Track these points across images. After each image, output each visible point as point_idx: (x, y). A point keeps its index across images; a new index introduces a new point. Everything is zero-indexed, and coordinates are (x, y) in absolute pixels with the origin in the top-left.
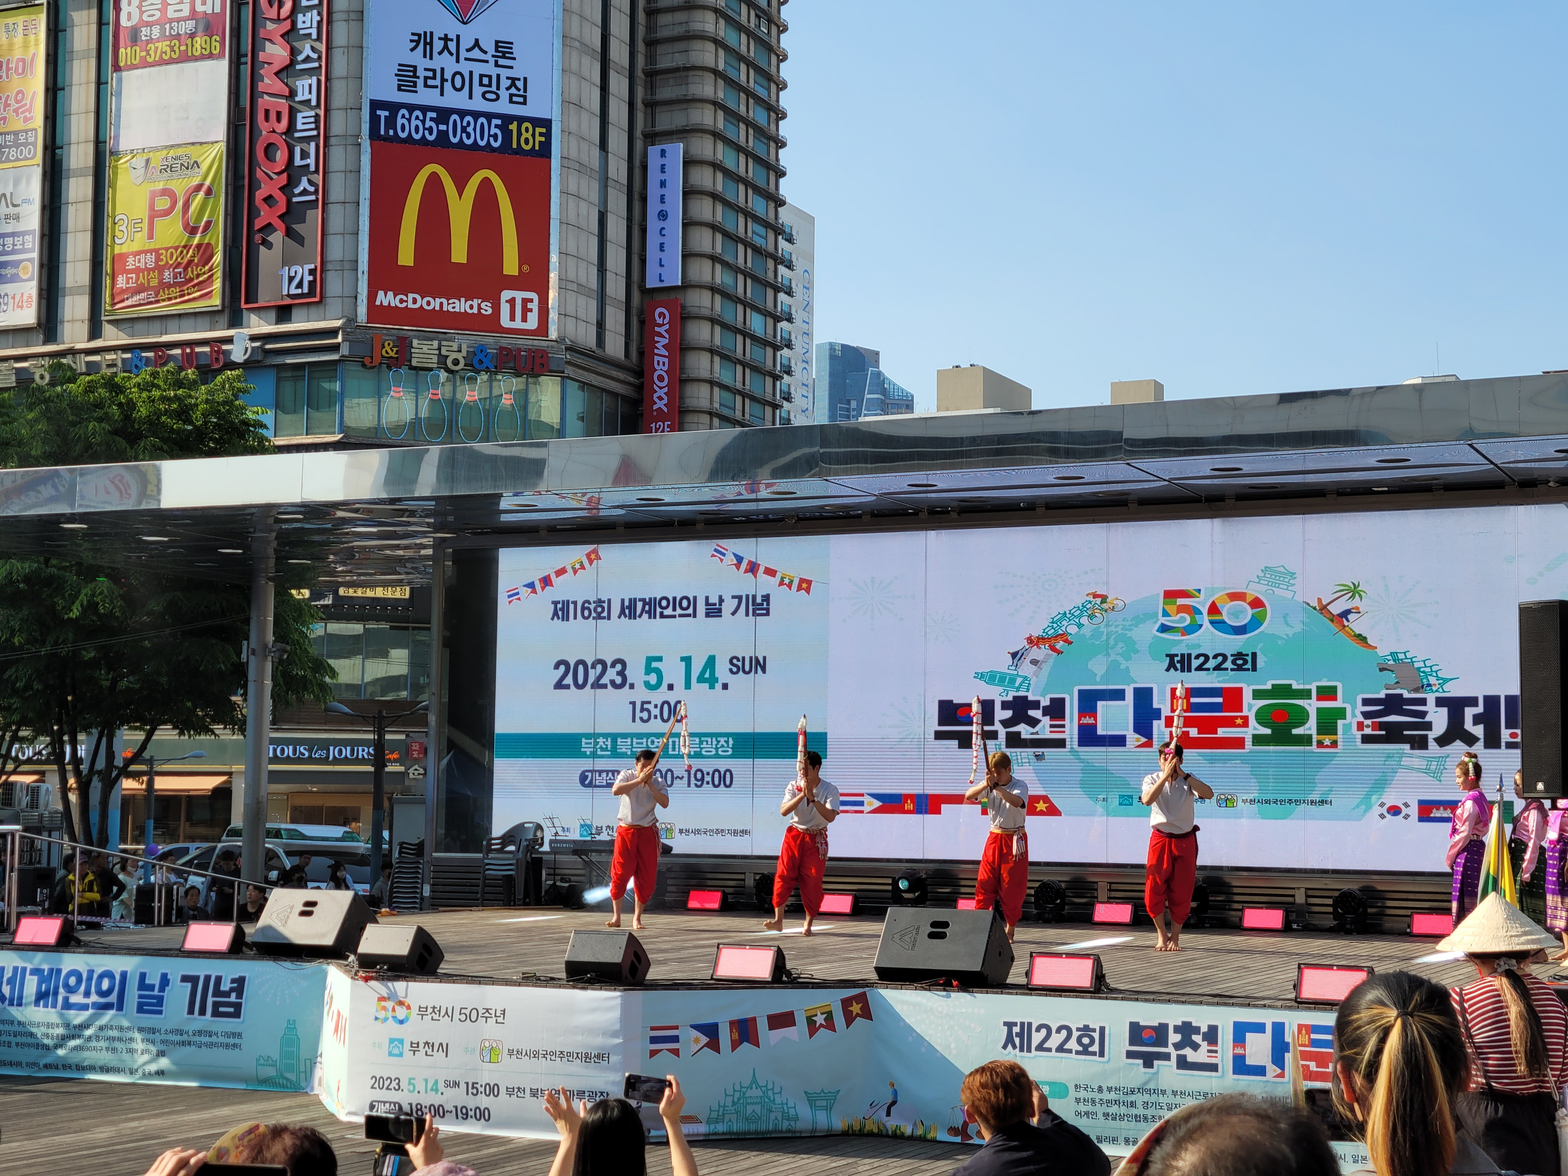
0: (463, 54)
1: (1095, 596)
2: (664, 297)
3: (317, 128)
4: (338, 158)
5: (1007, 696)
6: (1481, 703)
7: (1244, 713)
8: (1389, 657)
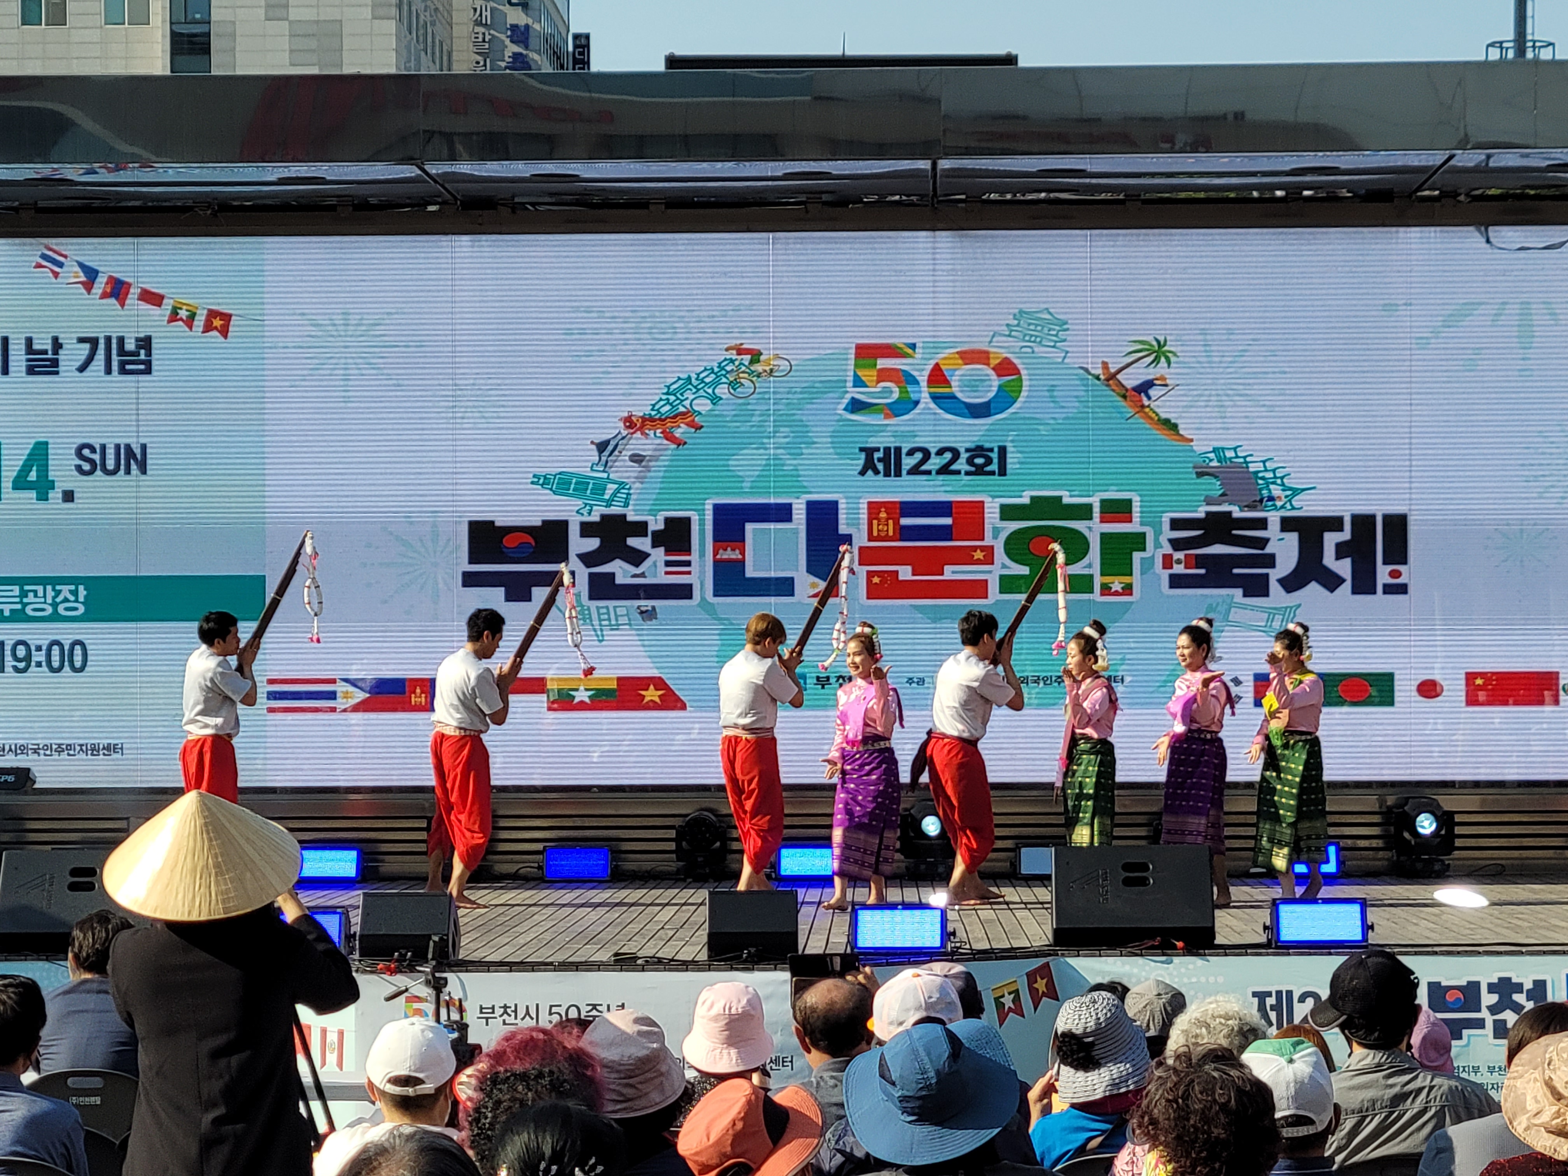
1: (740, 351)
5: (590, 514)
6: (1347, 526)
7: (987, 542)
8: (1212, 455)
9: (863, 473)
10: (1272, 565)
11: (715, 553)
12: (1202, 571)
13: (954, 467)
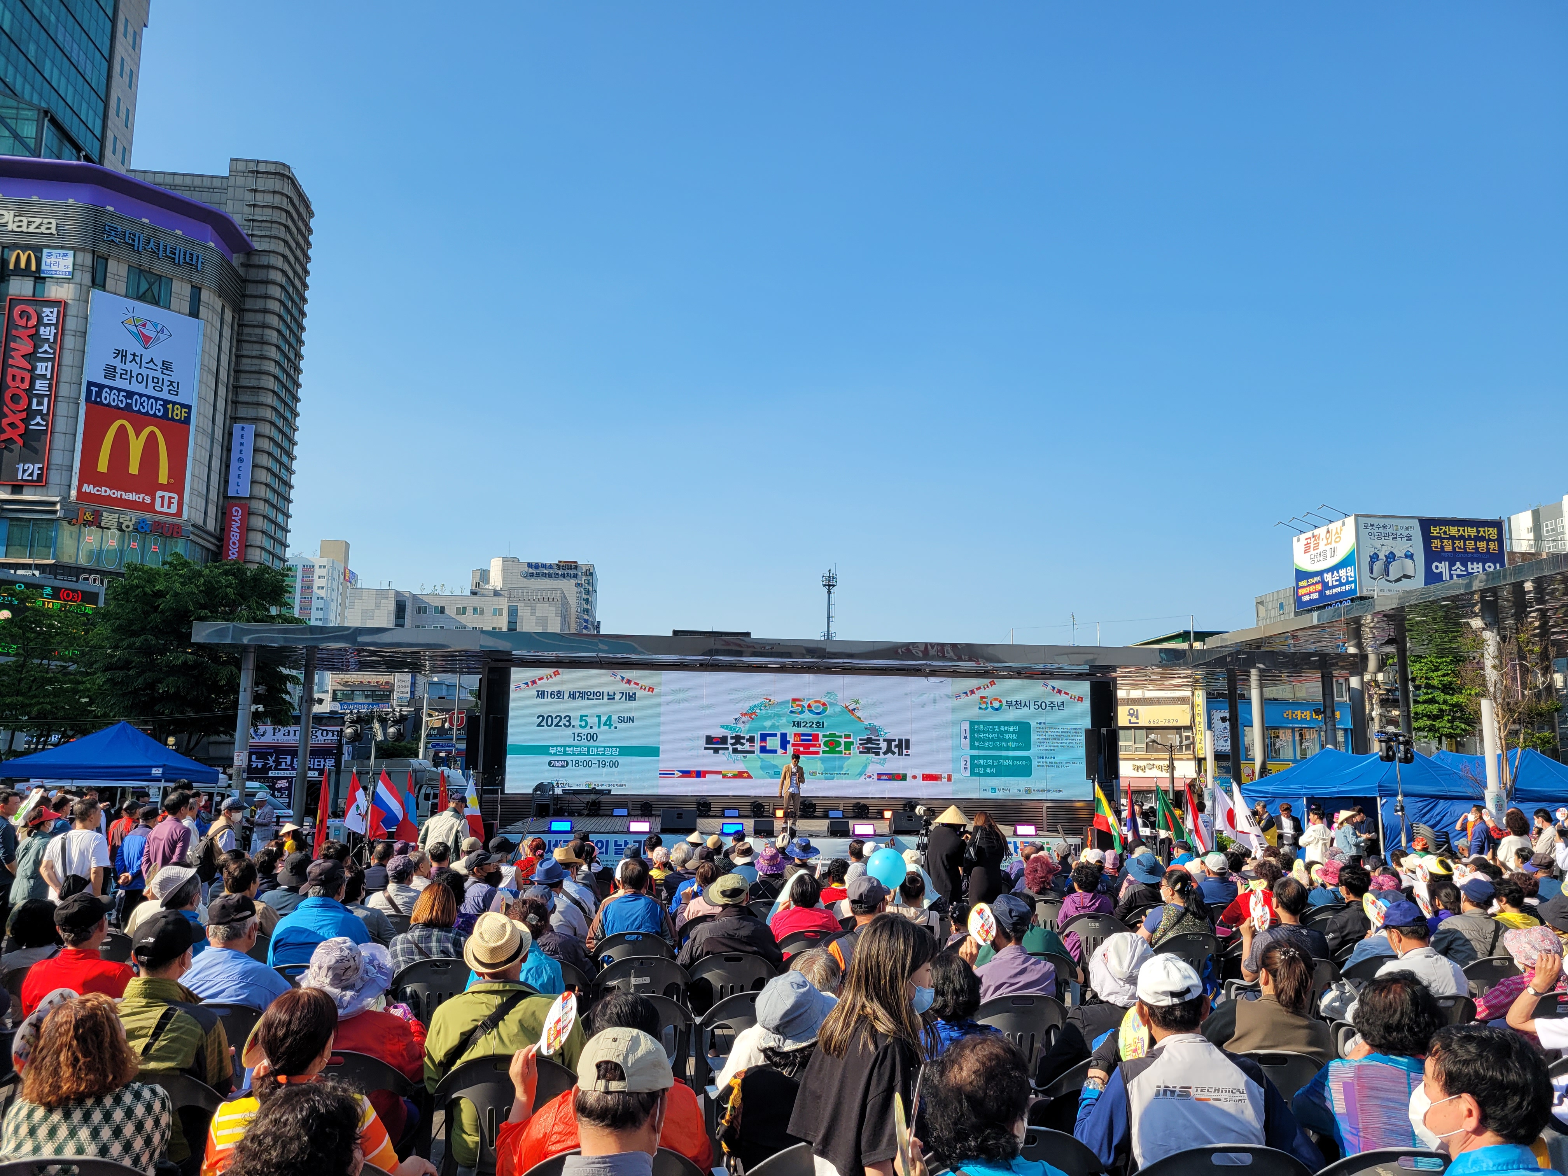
0: (143, 364)
1: (767, 699)
2: (237, 502)
3: (50, 390)
4: (63, 408)
5: (733, 734)
6: (897, 741)
7: (820, 742)
8: (868, 725)
9: (793, 727)
10: (881, 749)
11: (760, 743)
12: (866, 750)
13: (813, 726)
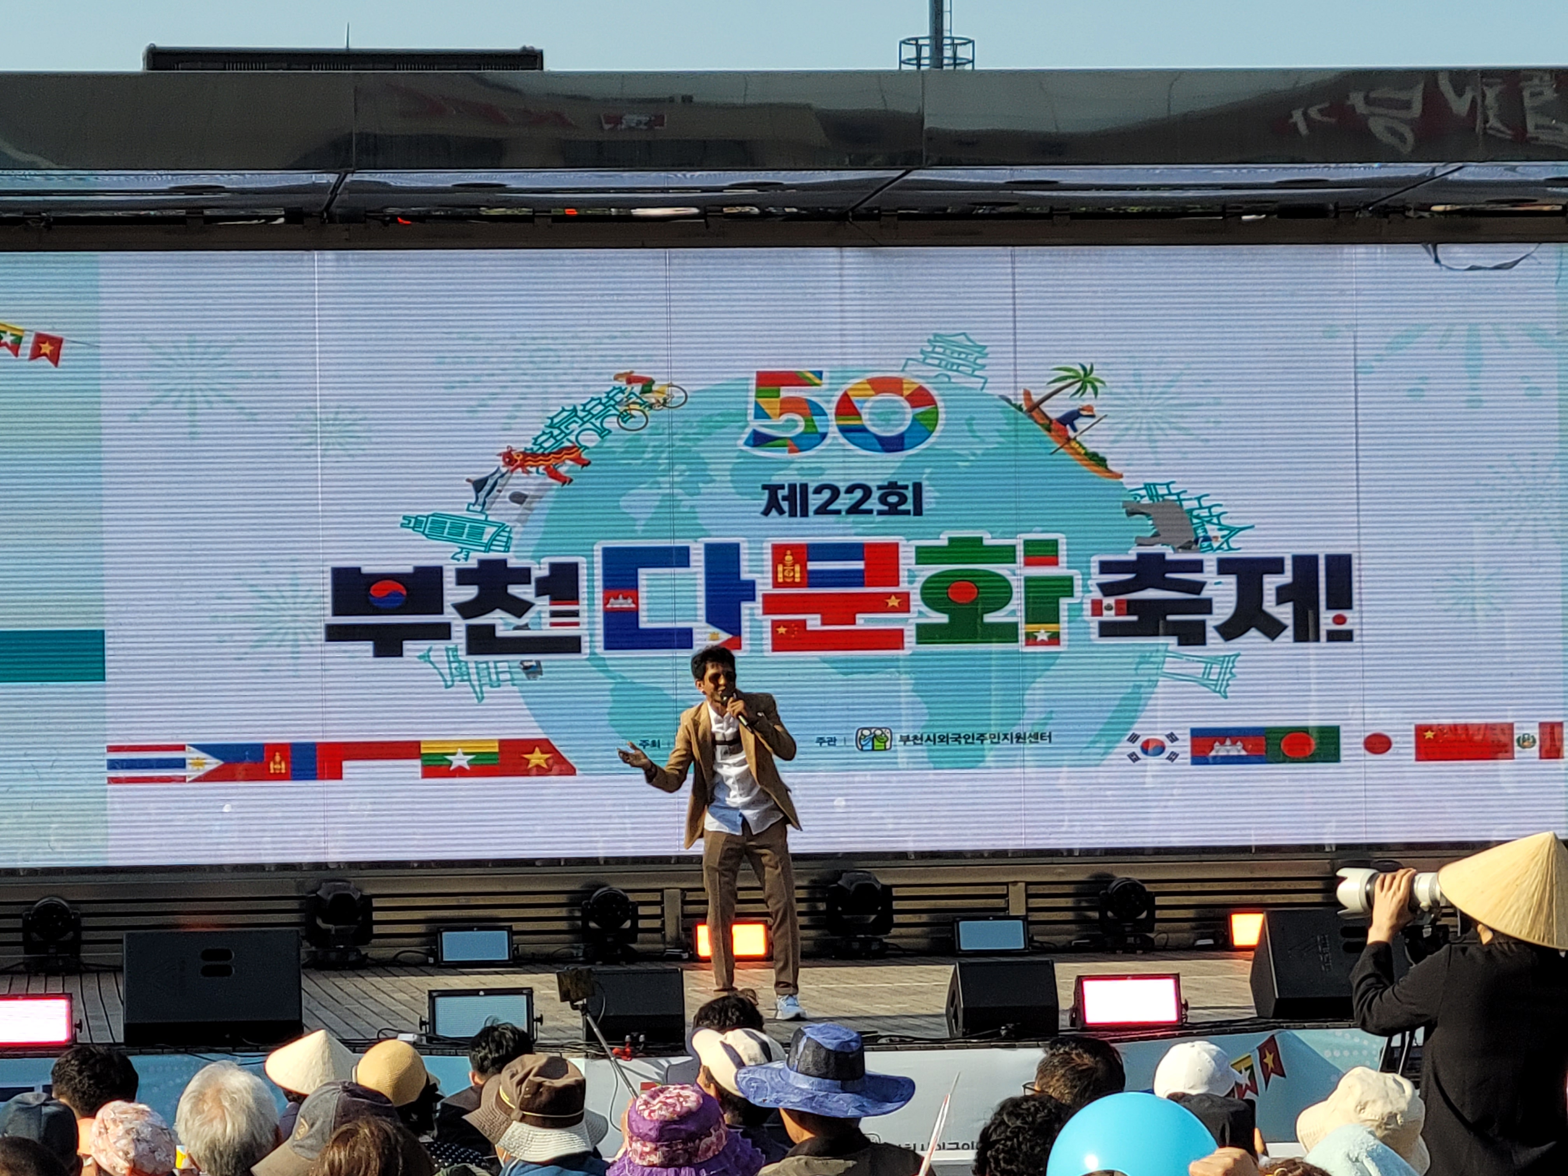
1: (631, 380)
5: (466, 559)
6: (1288, 566)
7: (904, 587)
8: (1143, 492)
9: (766, 513)
10: (1210, 612)
11: (606, 601)
12: (1134, 618)
13: (864, 507)
